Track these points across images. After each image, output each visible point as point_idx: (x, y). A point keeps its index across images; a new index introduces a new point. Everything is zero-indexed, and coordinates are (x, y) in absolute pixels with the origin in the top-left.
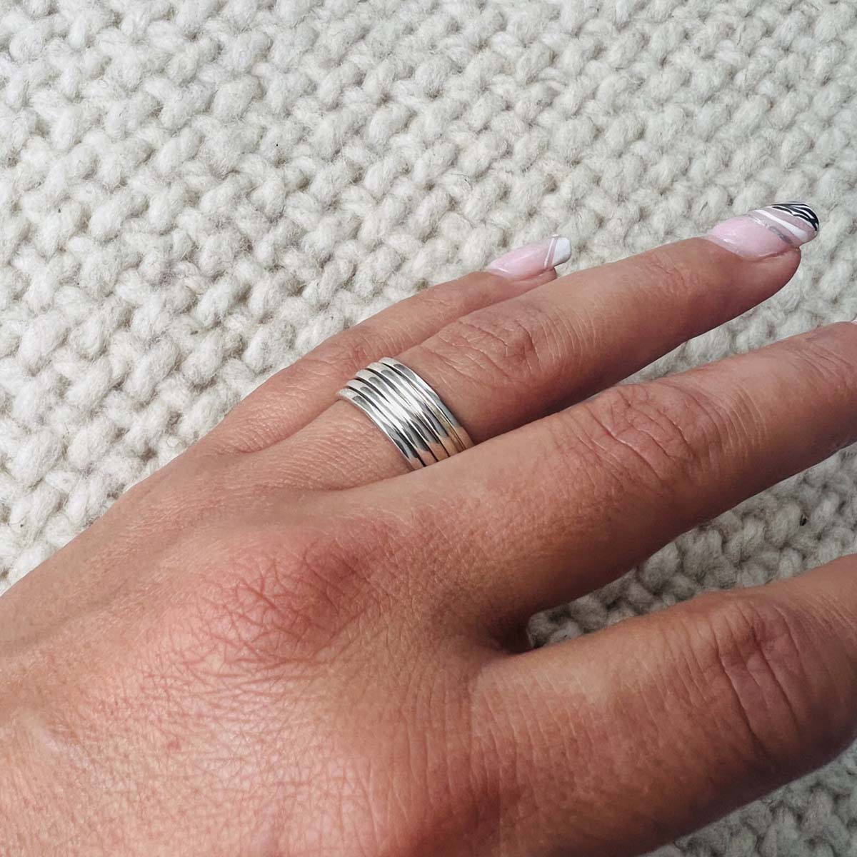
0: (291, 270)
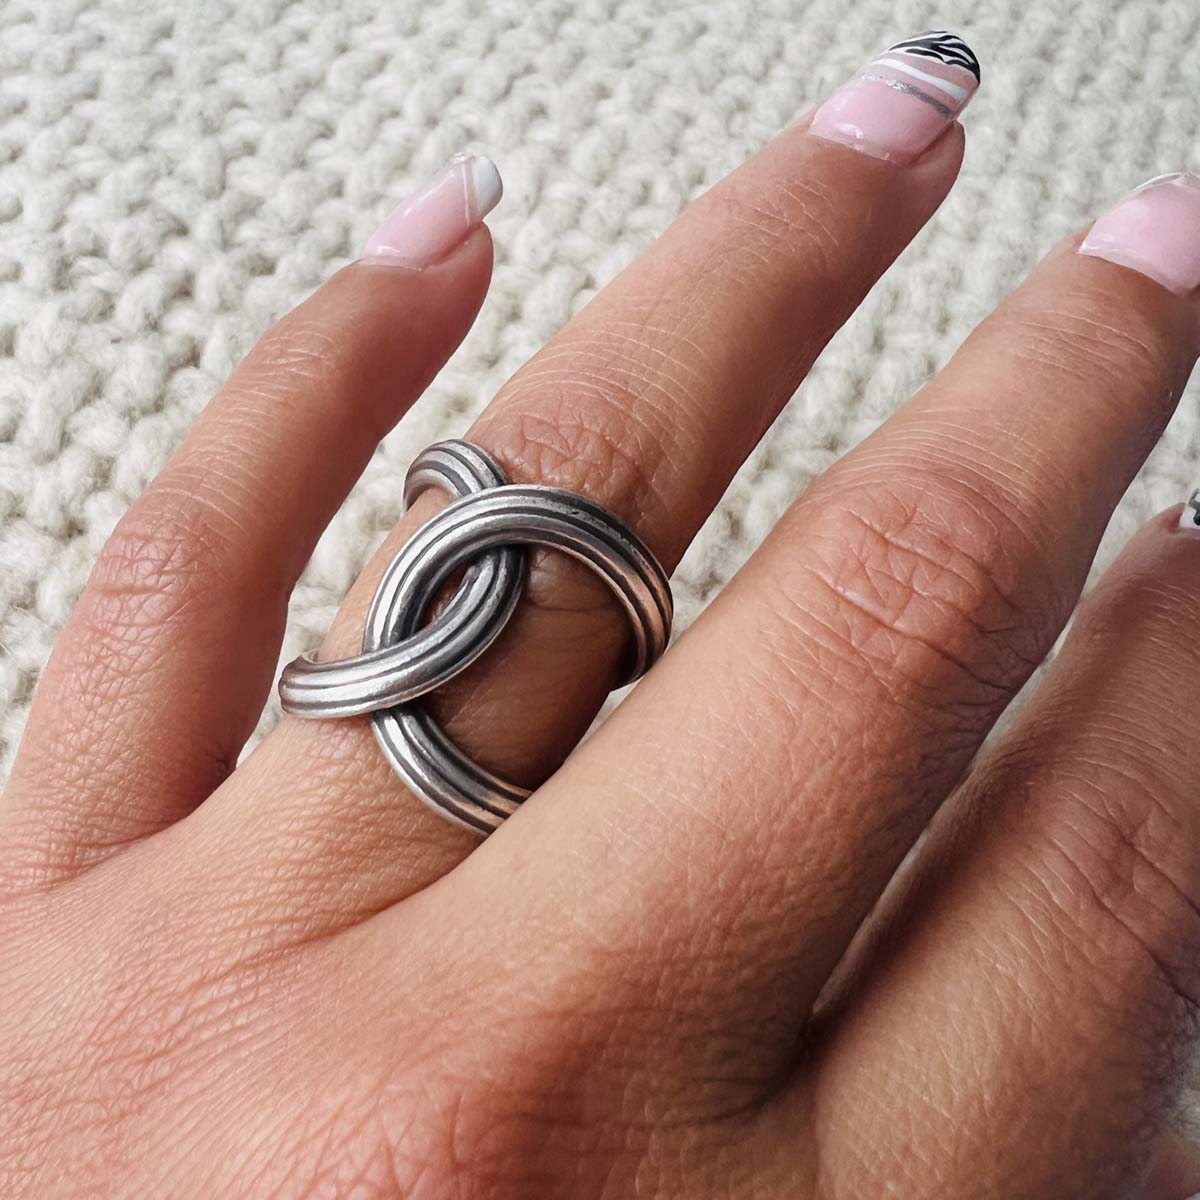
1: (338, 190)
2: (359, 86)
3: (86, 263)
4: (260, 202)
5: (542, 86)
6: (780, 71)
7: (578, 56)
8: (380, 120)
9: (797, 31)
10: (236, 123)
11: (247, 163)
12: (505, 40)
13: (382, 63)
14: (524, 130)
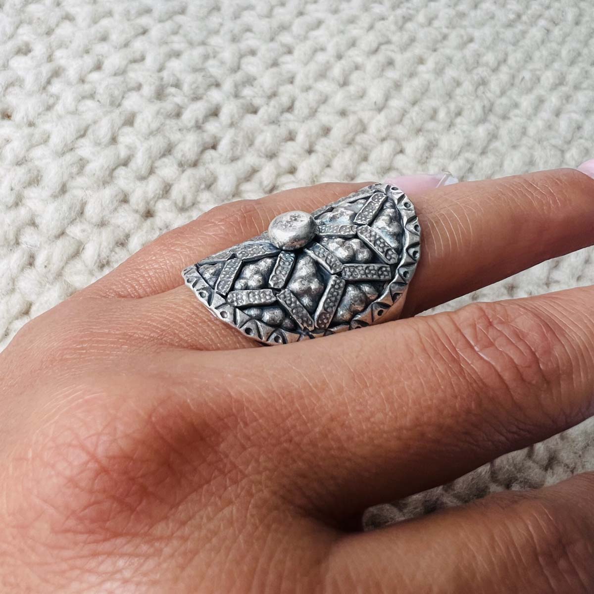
0: (248, 98)
1: (291, 81)
2: (307, 32)
3: (173, 90)
4: (255, 79)
5: (393, 51)
6: (504, 69)
7: (413, 40)
8: (315, 51)
9: (515, 51)
10: (247, 39)
11: (250, 59)
12: (379, 25)
13: (319, 24)
14: (383, 70)
